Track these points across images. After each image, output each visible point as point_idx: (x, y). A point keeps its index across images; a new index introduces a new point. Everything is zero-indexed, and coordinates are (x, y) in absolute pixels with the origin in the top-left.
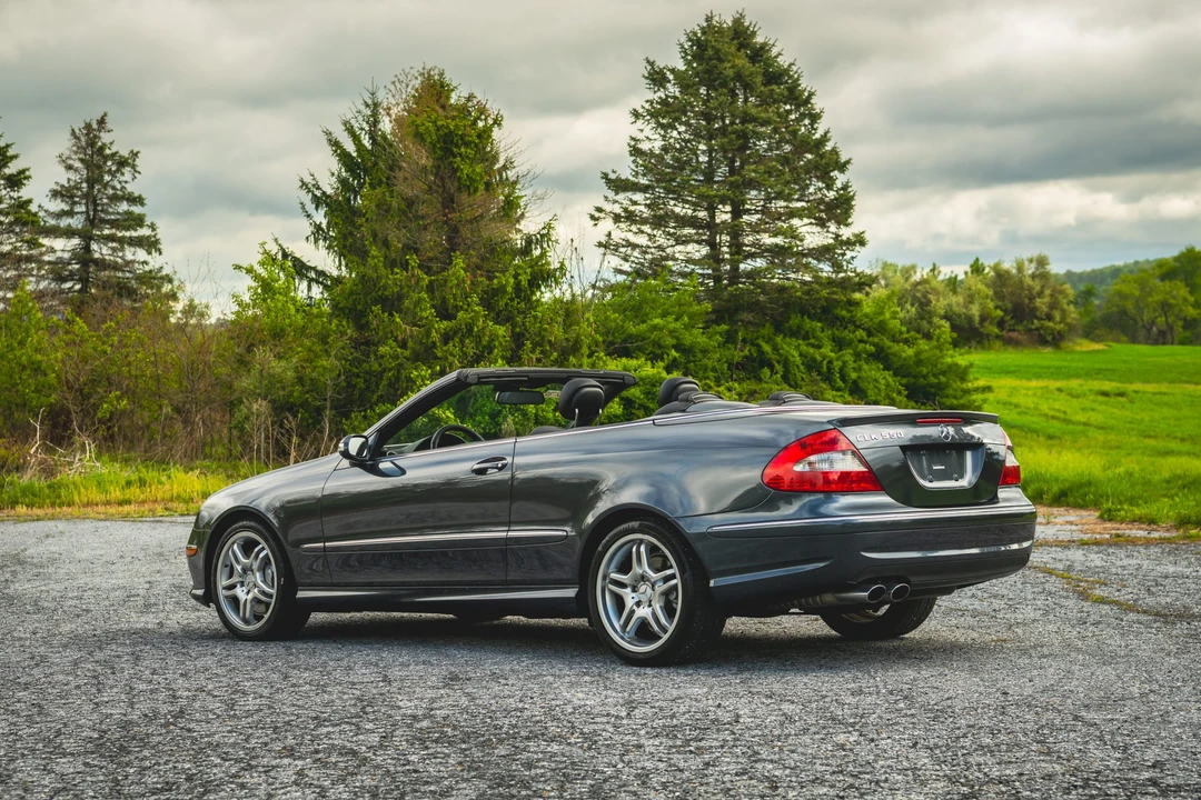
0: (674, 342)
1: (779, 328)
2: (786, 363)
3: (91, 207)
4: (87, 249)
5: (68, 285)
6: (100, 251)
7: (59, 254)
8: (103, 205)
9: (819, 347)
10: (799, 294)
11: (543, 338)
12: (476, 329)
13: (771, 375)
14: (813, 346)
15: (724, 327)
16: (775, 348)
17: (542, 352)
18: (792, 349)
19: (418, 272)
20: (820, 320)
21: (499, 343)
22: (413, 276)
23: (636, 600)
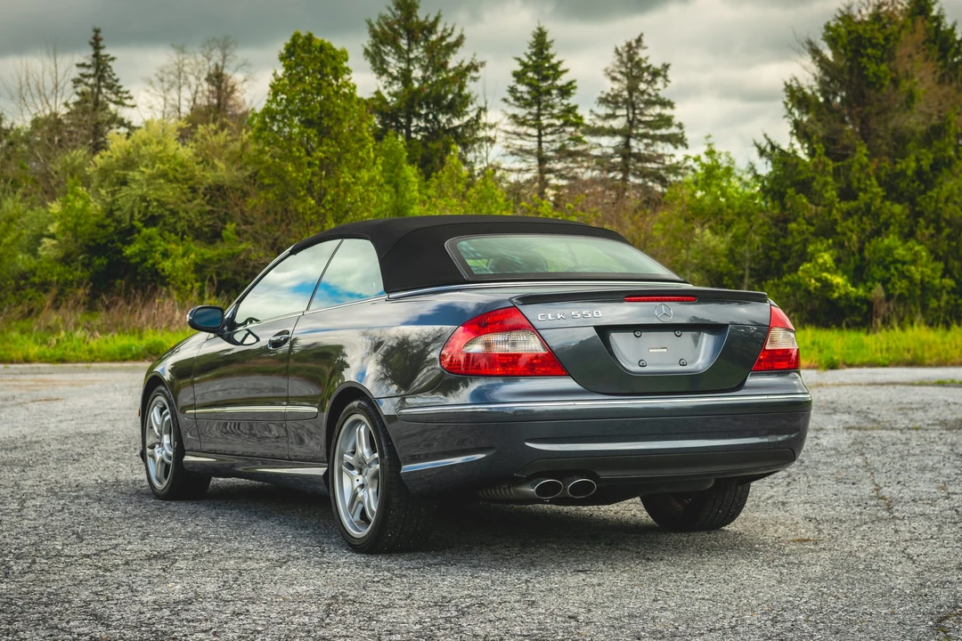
3: (631, 111)
4: (627, 145)
5: (611, 175)
6: (637, 146)
7: (604, 150)
8: (641, 109)
17: (936, 229)
19: (825, 159)
21: (896, 221)
22: (820, 162)
23: (361, 483)
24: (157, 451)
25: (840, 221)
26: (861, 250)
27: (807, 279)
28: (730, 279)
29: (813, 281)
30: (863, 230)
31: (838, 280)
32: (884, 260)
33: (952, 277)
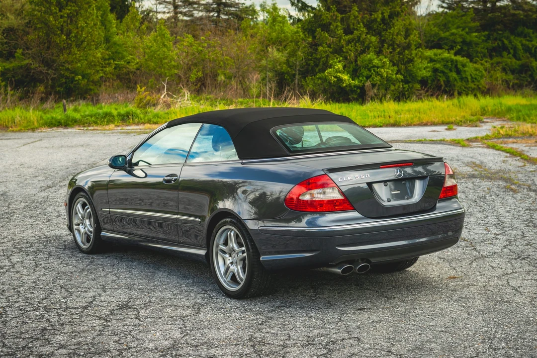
0: (461, 40)
1: (512, 32)
2: (515, 49)
9: (531, 41)
10: (522, 17)
11: (394, 42)
12: (361, 39)
13: (508, 55)
14: (528, 40)
15: (486, 33)
16: (510, 42)
17: (393, 49)
18: (518, 42)
19: (336, 13)
20: (532, 29)
21: (373, 45)
22: (334, 15)
23: (231, 261)
24: (81, 227)
25: (345, 46)
26: (356, 61)
27: (330, 77)
28: (288, 76)
29: (333, 78)
30: (357, 50)
31: (345, 77)
32: (368, 66)
33: (401, 74)
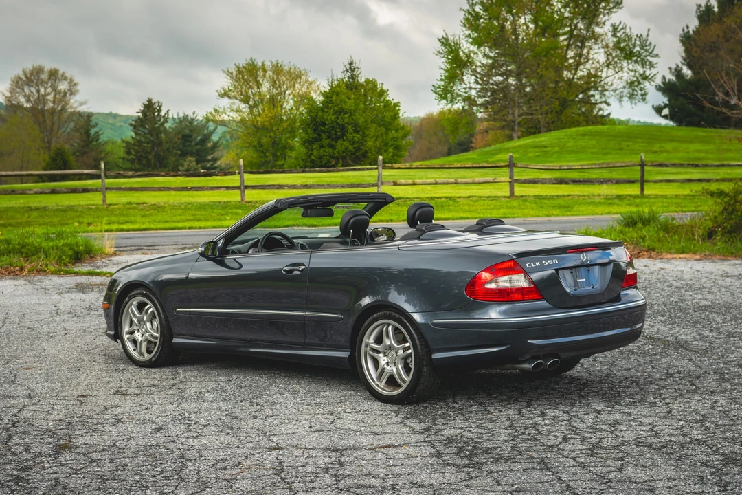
23: (386, 361)
24: (138, 336)
